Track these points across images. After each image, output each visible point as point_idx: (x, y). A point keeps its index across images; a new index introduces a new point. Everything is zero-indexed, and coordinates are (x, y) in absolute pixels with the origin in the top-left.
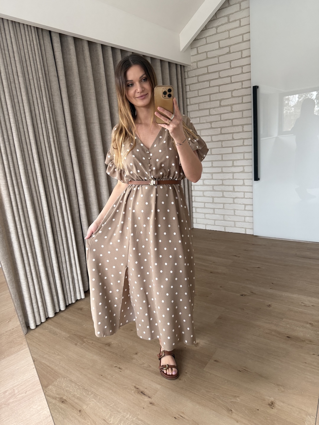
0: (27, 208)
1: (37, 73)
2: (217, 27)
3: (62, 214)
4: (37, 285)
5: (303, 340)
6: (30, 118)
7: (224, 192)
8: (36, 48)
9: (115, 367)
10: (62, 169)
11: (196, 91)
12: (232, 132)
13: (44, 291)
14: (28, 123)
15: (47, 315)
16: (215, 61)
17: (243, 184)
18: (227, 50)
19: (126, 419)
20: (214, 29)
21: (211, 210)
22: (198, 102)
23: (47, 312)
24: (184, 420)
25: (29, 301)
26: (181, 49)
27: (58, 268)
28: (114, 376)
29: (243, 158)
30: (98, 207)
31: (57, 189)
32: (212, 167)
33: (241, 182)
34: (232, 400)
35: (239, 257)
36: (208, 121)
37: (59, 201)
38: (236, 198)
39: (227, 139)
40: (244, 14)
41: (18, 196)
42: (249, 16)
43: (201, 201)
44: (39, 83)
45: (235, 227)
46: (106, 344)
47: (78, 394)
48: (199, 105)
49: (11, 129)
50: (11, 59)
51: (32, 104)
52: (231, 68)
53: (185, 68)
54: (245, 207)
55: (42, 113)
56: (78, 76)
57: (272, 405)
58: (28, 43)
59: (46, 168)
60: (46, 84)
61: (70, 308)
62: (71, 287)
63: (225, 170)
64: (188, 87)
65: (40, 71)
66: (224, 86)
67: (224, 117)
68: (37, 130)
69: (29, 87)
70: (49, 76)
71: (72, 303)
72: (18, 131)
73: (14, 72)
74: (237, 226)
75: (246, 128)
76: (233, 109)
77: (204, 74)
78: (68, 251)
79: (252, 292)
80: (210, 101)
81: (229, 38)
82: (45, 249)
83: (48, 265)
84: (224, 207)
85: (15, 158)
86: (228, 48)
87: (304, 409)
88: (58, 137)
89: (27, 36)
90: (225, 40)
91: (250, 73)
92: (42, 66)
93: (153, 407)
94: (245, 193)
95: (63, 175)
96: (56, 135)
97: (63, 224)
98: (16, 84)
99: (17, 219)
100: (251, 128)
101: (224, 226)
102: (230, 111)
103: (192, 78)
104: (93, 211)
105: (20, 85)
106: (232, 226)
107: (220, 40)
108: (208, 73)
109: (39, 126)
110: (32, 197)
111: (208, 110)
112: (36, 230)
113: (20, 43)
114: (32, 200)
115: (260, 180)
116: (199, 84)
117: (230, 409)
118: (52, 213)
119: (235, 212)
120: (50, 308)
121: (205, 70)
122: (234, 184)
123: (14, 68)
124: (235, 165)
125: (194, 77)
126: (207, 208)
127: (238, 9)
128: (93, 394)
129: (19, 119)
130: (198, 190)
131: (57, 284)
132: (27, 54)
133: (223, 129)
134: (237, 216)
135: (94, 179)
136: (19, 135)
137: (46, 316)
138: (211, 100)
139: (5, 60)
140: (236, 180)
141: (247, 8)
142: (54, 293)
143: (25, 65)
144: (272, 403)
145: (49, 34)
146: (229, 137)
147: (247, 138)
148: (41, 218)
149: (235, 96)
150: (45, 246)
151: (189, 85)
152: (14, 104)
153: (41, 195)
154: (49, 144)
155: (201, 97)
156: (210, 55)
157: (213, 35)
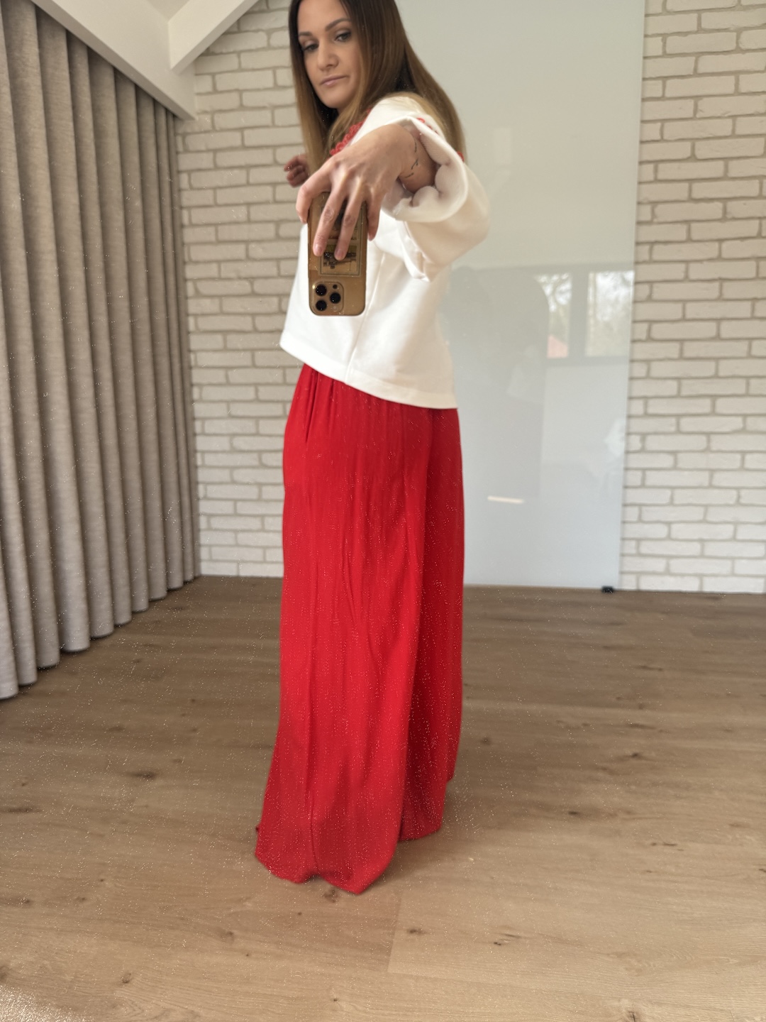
2: (270, 33)
5: (611, 812)
11: (208, 191)
16: (265, 118)
20: (263, 35)
21: (253, 519)
22: (214, 222)
26: (174, 61)
32: (258, 400)
36: (243, 274)
43: (224, 497)
48: (217, 231)
53: (180, 122)
64: (184, 178)
77: (231, 147)
80: (249, 221)
103: (199, 154)
107: (279, 68)
108: (244, 147)
111: (244, 246)
116: (218, 172)
121: (235, 139)
125: (203, 151)
130: (217, 464)
138: (252, 219)
151: (190, 172)
155: (224, 208)
156: (249, 99)
157: (257, 50)
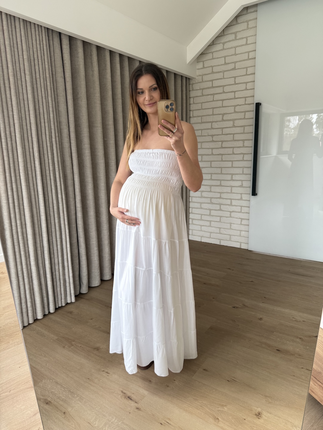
0: (24, 205)
1: (44, 73)
2: (224, 44)
3: (58, 215)
4: (28, 284)
5: (293, 353)
6: (34, 116)
7: (222, 206)
8: (45, 48)
9: (102, 371)
10: (62, 169)
11: (199, 104)
12: (233, 146)
13: (34, 291)
14: (31, 121)
15: (35, 316)
16: (220, 75)
17: (241, 198)
18: (232, 66)
19: (112, 422)
20: (221, 45)
21: (207, 222)
22: (201, 115)
23: (36, 314)
24: (170, 426)
25: (18, 300)
26: (188, 61)
27: (50, 269)
28: (101, 379)
29: (241, 173)
30: (95, 211)
31: (55, 189)
32: (211, 179)
33: (239, 197)
34: (219, 409)
35: (233, 270)
36: (210, 135)
37: (57, 202)
38: (233, 211)
39: (227, 153)
40: (250, 32)
41: (15, 193)
42: (256, 35)
43: (198, 213)
44: (45, 82)
45: (230, 240)
46: (95, 349)
47: (63, 396)
48: (202, 118)
49: (14, 126)
50: (20, 57)
51: (37, 102)
52: (235, 84)
53: (191, 81)
54: (241, 221)
55: (46, 112)
56: (85, 80)
57: (259, 415)
58: (38, 42)
59: (46, 167)
60: (52, 84)
61: (60, 311)
62: (62, 289)
63: (223, 183)
64: (192, 100)
65: (47, 71)
66: (227, 100)
67: (226, 131)
68: (40, 128)
69: (35, 86)
70: (57, 76)
71: (62, 306)
72: (20, 128)
73: (21, 70)
74: (232, 240)
75: (247, 143)
76: (235, 124)
77: (208, 87)
78: (61, 253)
79: (244, 305)
81: (236, 54)
82: (39, 249)
83: (41, 265)
84: (220, 220)
85: (15, 155)
86: (233, 64)
87: (291, 421)
88: (60, 138)
89: (37, 36)
90: (231, 57)
91: (253, 90)
92: (50, 67)
93: (140, 412)
94: (242, 207)
95: (63, 176)
96: (58, 135)
97: (59, 225)
98: (22, 82)
99: (12, 216)
100: (251, 143)
101: (219, 239)
102: (232, 126)
103: (197, 91)
104: (90, 214)
105: (27, 82)
106: (227, 240)
107: (226, 56)
108: (213, 87)
109: (43, 124)
110: (29, 195)
111: (211, 124)
112: (31, 229)
113: (29, 42)
114: (30, 198)
115: (258, 195)
116: (203, 97)
117: (217, 417)
118: (49, 213)
119: (231, 226)
120: (39, 309)
121: (209, 84)
122: (232, 198)
123: (22, 66)
124: (233, 179)
125: (199, 90)
126: (203, 220)
127: (246, 28)
128: (78, 397)
129: (23, 116)
130: (196, 201)
131: (48, 286)
132: (36, 53)
133: (224, 143)
134: (233, 229)
135: (93, 182)
136: (22, 132)
137: (34, 318)
138: (214, 114)
139: (13, 57)
140: (234, 194)
141: (254, 27)
142: (45, 295)
143: (33, 64)
144: (259, 414)
145: (59, 35)
146: (230, 151)
147: (247, 153)
148: (37, 217)
149: (238, 111)
150: (38, 245)
151: (193, 97)
152: (19, 101)
153: (39, 193)
154: (51, 143)
155: (204, 110)
156: (215, 69)
157: (219, 51)
